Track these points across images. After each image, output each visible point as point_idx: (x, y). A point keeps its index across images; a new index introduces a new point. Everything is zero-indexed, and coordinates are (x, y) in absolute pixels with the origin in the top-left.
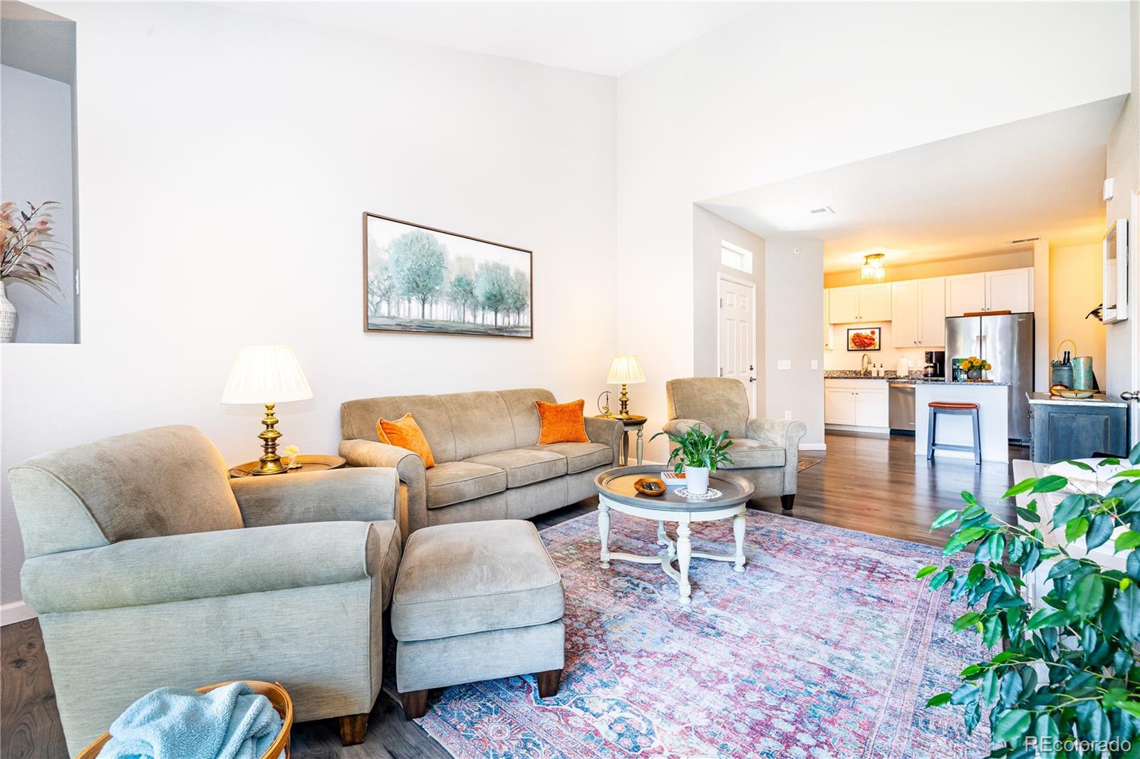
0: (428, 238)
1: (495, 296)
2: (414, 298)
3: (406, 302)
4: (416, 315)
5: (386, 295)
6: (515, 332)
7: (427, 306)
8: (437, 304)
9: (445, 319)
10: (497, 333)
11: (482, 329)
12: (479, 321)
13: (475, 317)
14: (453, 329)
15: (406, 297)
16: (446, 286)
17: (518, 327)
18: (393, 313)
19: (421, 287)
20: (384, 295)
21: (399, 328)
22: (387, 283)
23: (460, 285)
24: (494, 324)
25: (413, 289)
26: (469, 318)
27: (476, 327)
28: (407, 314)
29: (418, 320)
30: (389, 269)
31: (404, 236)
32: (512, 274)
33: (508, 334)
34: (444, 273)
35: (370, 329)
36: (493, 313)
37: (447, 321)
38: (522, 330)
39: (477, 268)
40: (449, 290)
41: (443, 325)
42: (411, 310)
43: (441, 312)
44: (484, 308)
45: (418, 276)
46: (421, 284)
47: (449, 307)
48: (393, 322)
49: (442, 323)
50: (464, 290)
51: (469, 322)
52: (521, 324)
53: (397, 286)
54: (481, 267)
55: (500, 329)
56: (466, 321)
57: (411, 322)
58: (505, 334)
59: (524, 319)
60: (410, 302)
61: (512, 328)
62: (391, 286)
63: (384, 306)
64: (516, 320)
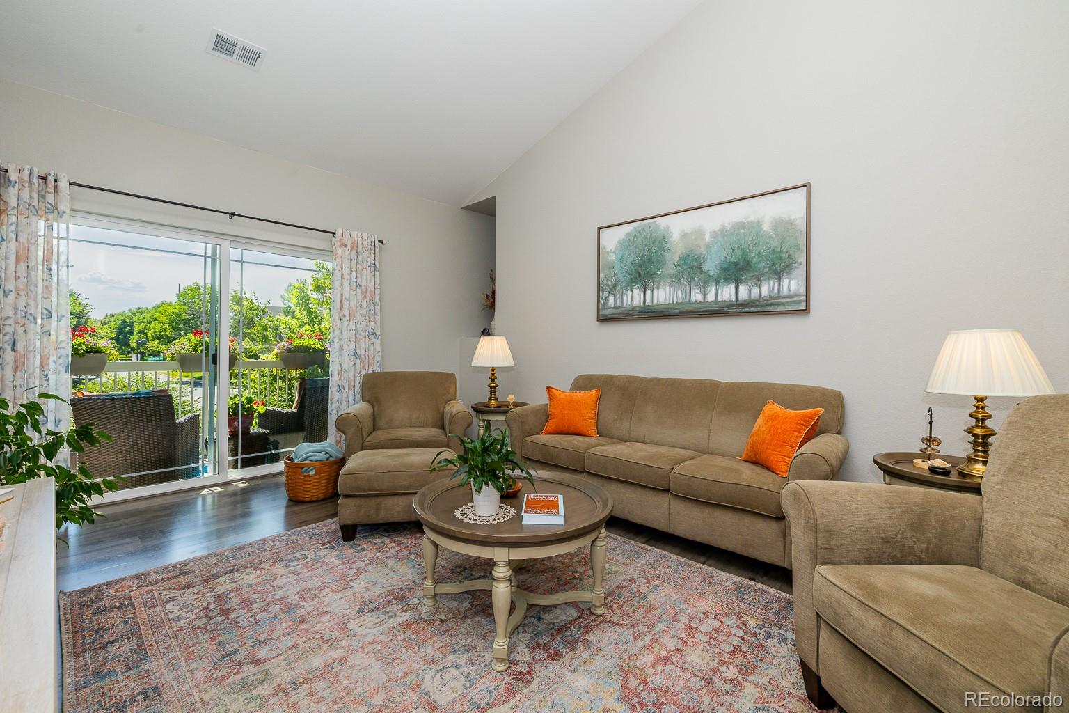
0: (650, 227)
1: (736, 264)
2: (636, 287)
3: (629, 292)
4: (638, 303)
5: (613, 290)
6: (771, 304)
7: (648, 292)
8: (658, 289)
9: (667, 302)
10: (739, 309)
11: (715, 307)
12: (711, 297)
13: (705, 295)
14: (676, 311)
15: (629, 288)
16: (669, 269)
17: (779, 297)
18: (618, 303)
19: (643, 276)
20: (611, 290)
21: (622, 316)
22: (613, 279)
23: (685, 264)
24: (734, 299)
25: (636, 279)
26: (697, 296)
27: (705, 306)
28: (629, 303)
29: (639, 307)
30: (616, 267)
31: (628, 234)
32: (766, 227)
33: (759, 309)
34: (667, 255)
35: (603, 319)
36: (733, 287)
37: (670, 304)
38: (788, 300)
39: (707, 237)
40: (672, 272)
41: (665, 308)
42: (634, 298)
43: (662, 295)
44: (718, 282)
45: (640, 266)
46: (642, 273)
47: (672, 289)
48: (618, 312)
49: (665, 306)
50: (692, 268)
51: (696, 301)
52: (782, 295)
53: (622, 279)
54: (714, 235)
55: (745, 304)
56: (693, 300)
57: (633, 309)
58: (753, 310)
59: (792, 284)
60: (632, 291)
61: (765, 300)
62: (617, 281)
63: (611, 299)
64: (773, 289)
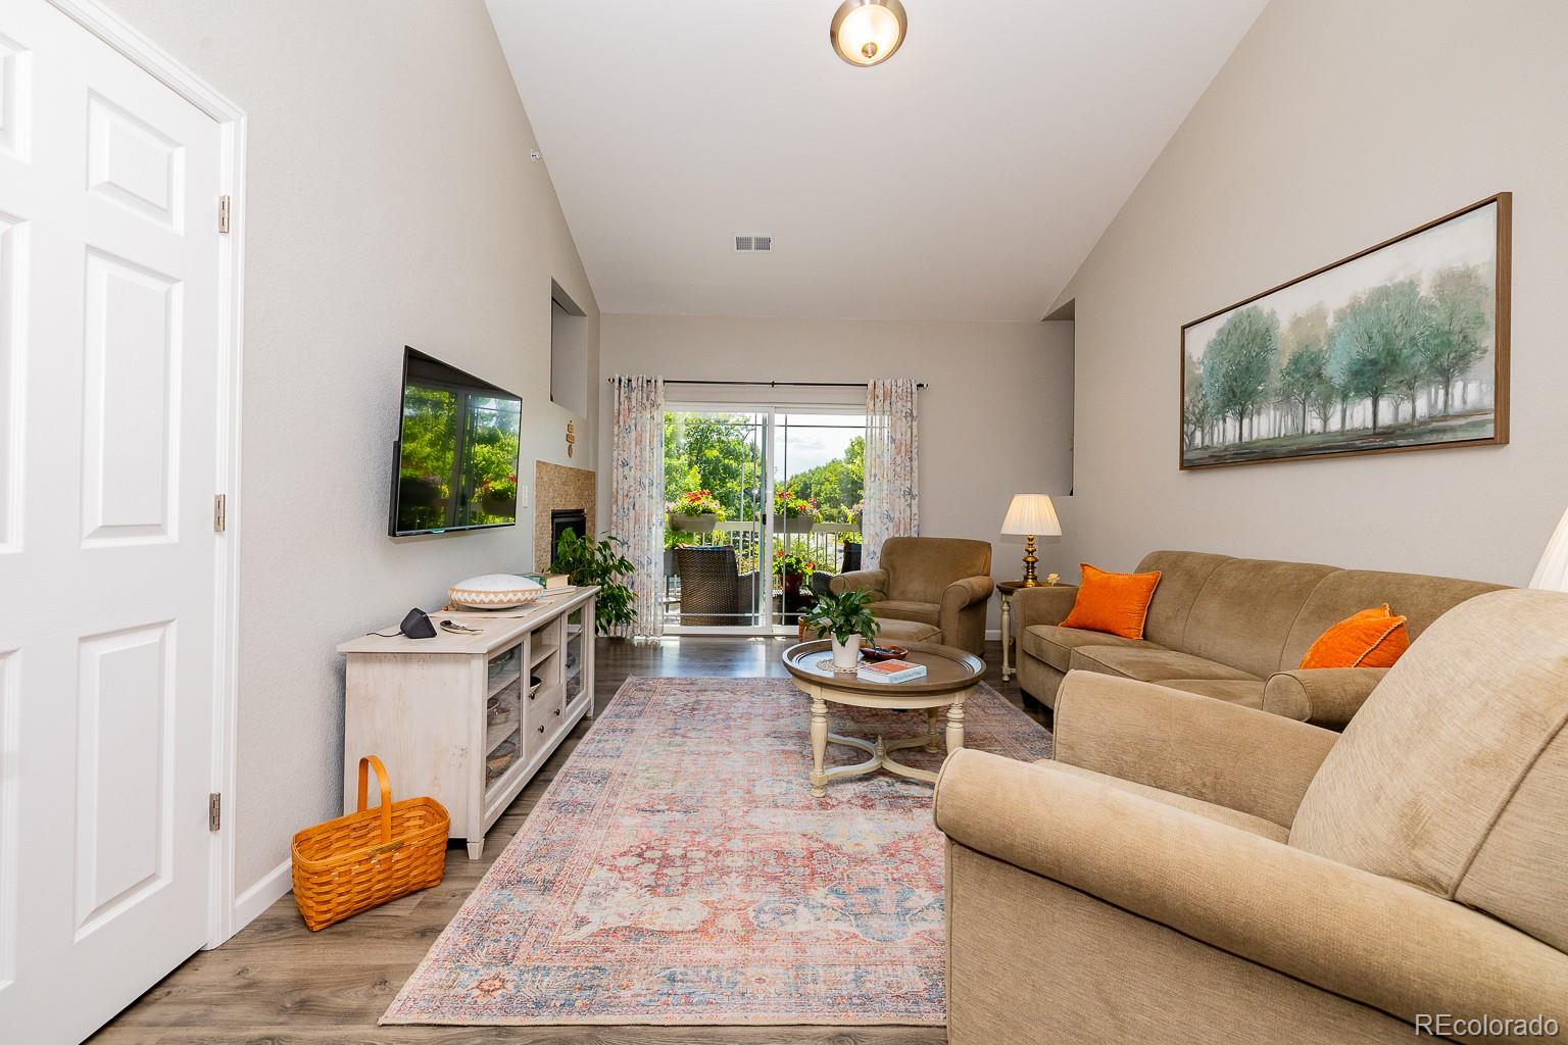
0: (1249, 316)
1: (1373, 362)
2: (1229, 414)
3: (1221, 422)
4: (1232, 439)
5: (1200, 422)
6: (1433, 431)
7: (1246, 421)
8: (1259, 415)
9: (1272, 436)
10: (1378, 442)
11: (1341, 441)
12: (1335, 424)
13: (1325, 420)
14: (1284, 450)
15: (1220, 416)
16: (1275, 381)
17: (1445, 417)
18: (1207, 441)
19: (1238, 395)
20: (1198, 420)
21: (1212, 461)
22: (1201, 405)
23: (1297, 370)
24: (1370, 425)
25: (1229, 401)
26: (1314, 423)
27: (1327, 439)
28: (1221, 440)
29: (1234, 445)
30: (1204, 385)
31: (1220, 331)
32: (1425, 291)
33: (1411, 441)
34: (1272, 358)
35: (1188, 465)
36: (1368, 402)
37: (1274, 438)
38: (1462, 422)
39: (1330, 321)
40: (1279, 385)
41: (1268, 446)
42: (1227, 432)
43: (1265, 425)
44: (1345, 398)
45: (1236, 380)
46: (1237, 391)
47: (1278, 413)
48: (1206, 454)
49: (1268, 443)
50: (1307, 376)
51: (1312, 432)
52: (1451, 411)
53: (1212, 403)
54: (1341, 316)
55: (1388, 432)
56: (1308, 430)
57: (1225, 450)
58: (1401, 442)
59: (1473, 391)
60: (1225, 421)
61: (1421, 423)
62: (1206, 407)
63: (1198, 434)
64: (1436, 402)
